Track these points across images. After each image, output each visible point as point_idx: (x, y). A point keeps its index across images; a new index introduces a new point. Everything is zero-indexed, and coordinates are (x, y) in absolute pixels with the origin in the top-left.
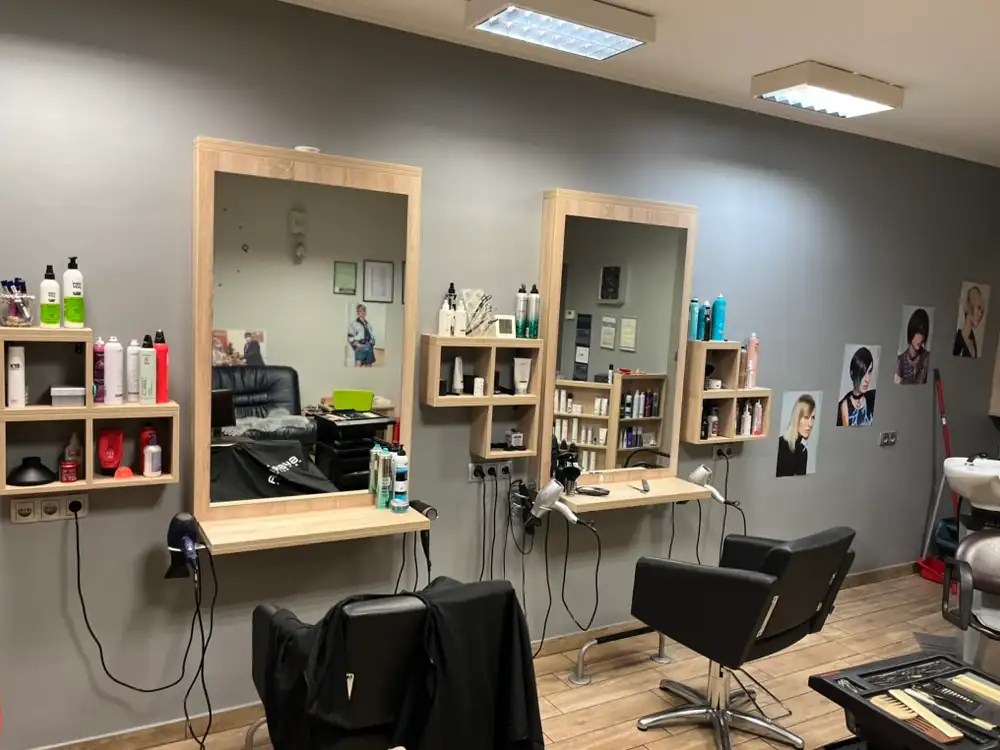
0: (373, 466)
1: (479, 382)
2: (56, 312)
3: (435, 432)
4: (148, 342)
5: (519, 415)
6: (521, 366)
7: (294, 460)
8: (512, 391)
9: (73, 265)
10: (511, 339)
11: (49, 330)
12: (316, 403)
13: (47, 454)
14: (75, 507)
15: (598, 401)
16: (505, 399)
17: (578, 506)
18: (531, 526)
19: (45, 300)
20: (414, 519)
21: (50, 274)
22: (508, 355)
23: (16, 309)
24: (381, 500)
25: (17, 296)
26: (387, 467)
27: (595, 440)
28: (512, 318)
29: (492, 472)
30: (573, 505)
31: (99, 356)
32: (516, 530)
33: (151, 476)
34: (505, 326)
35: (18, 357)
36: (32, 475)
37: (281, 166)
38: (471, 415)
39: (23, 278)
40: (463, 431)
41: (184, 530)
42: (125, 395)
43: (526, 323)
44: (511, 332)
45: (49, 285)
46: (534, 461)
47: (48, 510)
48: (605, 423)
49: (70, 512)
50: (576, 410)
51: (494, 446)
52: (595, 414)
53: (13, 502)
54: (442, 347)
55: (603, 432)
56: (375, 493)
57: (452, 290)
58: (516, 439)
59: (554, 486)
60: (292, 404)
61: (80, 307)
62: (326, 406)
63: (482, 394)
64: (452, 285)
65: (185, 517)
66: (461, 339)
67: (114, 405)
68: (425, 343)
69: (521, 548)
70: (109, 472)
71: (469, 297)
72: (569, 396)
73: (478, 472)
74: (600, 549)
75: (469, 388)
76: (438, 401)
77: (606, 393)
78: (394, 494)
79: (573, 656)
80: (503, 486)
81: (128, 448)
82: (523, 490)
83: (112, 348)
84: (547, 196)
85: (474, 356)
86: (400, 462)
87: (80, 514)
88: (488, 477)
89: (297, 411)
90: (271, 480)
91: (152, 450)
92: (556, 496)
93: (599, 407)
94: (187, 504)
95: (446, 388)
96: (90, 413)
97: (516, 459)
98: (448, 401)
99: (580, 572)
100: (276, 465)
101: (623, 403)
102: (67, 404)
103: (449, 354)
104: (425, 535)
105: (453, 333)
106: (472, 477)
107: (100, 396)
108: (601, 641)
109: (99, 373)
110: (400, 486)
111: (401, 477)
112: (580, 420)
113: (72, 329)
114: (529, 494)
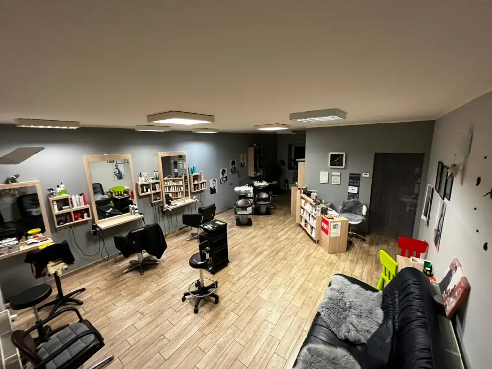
0: (130, 208)
1: (149, 190)
2: (60, 194)
3: (141, 200)
4: (80, 195)
5: (158, 194)
6: (157, 185)
7: (111, 209)
8: (156, 190)
9: (62, 184)
10: (154, 181)
11: (58, 197)
14: (71, 227)
15: (180, 182)
16: (155, 192)
17: (171, 208)
18: (164, 213)
19: (58, 192)
20: (140, 216)
21: (58, 187)
22: (154, 184)
23: (52, 194)
24: (133, 214)
25: (52, 192)
26: (133, 208)
28: (154, 177)
29: (155, 205)
31: (71, 199)
32: (161, 214)
33: (86, 218)
34: (152, 179)
35: (55, 203)
36: (61, 223)
38: (149, 196)
39: (52, 188)
40: (148, 199)
41: (95, 227)
42: (77, 205)
43: (157, 177)
45: (58, 189)
46: (163, 201)
47: (66, 229)
49: (70, 229)
50: (175, 184)
51: (154, 200)
52: (180, 184)
53: (59, 229)
54: (140, 185)
55: (182, 188)
56: (131, 213)
57: (140, 174)
58: (158, 198)
59: (166, 205)
60: (101, 192)
61: (65, 192)
63: (150, 192)
65: (95, 225)
66: (144, 183)
67: (76, 208)
68: (137, 185)
70: (77, 220)
71: (144, 174)
73: (152, 205)
74: (176, 214)
75: (147, 191)
76: (141, 195)
77: (181, 180)
78: (135, 213)
80: (157, 207)
81: (79, 214)
82: (161, 207)
83: (73, 197)
84: (157, 154)
85: (147, 186)
86: (136, 207)
88: (154, 206)
90: (107, 214)
91: (85, 214)
92: (167, 207)
93: (180, 183)
94: (93, 220)
95: (143, 192)
96: (72, 210)
97: (159, 202)
98: (143, 194)
100: (108, 211)
101: (185, 181)
102: (66, 209)
103: (142, 186)
104: (143, 219)
105: (142, 182)
106: (151, 207)
107: (73, 206)
108: (180, 229)
109: (72, 202)
110: (136, 211)
111: (136, 209)
112: (176, 186)
113: (64, 196)
114: (163, 207)
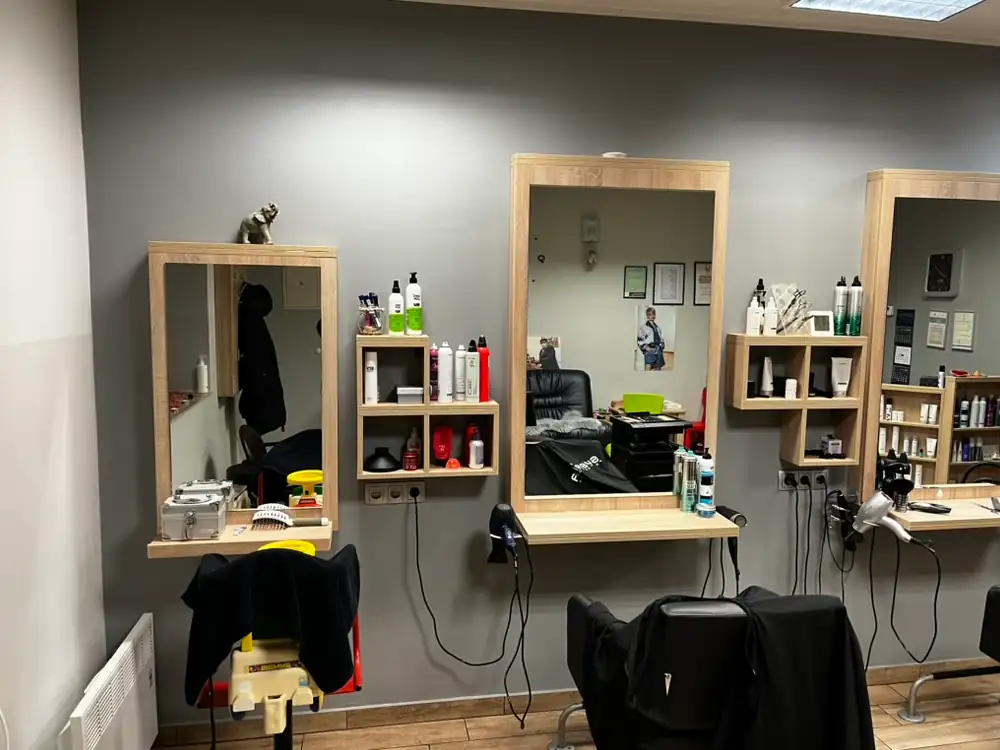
0: (678, 468)
1: (791, 384)
2: (402, 321)
3: (742, 437)
4: (472, 347)
5: (839, 421)
6: (840, 368)
7: (594, 460)
8: (829, 393)
9: (413, 280)
10: (828, 337)
11: (395, 337)
12: (606, 406)
13: (393, 445)
14: (414, 493)
15: (925, 408)
16: (821, 403)
17: (913, 523)
19: (392, 311)
20: (721, 524)
21: (396, 290)
22: (824, 356)
23: (370, 319)
24: (686, 502)
25: (371, 309)
26: (692, 469)
27: (921, 451)
28: (830, 314)
29: (805, 480)
30: (904, 522)
31: (434, 360)
32: (833, 546)
33: (475, 468)
34: (822, 324)
36: (382, 463)
37: (589, 174)
38: (782, 419)
39: (376, 293)
40: (772, 438)
41: (504, 520)
42: (453, 395)
43: (846, 319)
44: (828, 329)
45: (395, 298)
46: (856, 472)
47: (395, 494)
48: (934, 433)
49: (410, 497)
51: (808, 454)
52: (922, 422)
53: (367, 485)
54: (751, 347)
55: (931, 444)
56: (679, 495)
57: (760, 286)
58: (834, 446)
59: (880, 500)
60: (583, 406)
61: (419, 316)
62: (616, 409)
63: (794, 396)
64: (761, 281)
65: (505, 507)
66: (771, 337)
67: (445, 403)
68: (731, 342)
69: (839, 564)
70: (441, 464)
71: (780, 293)
72: (888, 401)
73: (790, 480)
74: (939, 573)
75: (779, 390)
76: (746, 403)
77: (935, 399)
78: (698, 497)
79: (903, 690)
80: (818, 496)
81: (456, 442)
82: (841, 501)
83: (444, 353)
84: (872, 179)
85: (785, 357)
86: (706, 466)
87: (419, 499)
88: (801, 486)
89: (589, 413)
90: (574, 478)
91: (476, 444)
92: (883, 510)
93: (927, 414)
94: (505, 495)
95: (755, 390)
96: (426, 410)
97: (833, 468)
98: (758, 403)
99: (915, 598)
100: (578, 464)
101: (957, 409)
102: (410, 402)
103: (758, 354)
104: (733, 543)
105: (762, 332)
106: (783, 486)
107: (434, 396)
108: (938, 676)
109: (434, 375)
110: (706, 490)
111: (707, 481)
112: (902, 428)
113: (412, 336)
114: (850, 508)
